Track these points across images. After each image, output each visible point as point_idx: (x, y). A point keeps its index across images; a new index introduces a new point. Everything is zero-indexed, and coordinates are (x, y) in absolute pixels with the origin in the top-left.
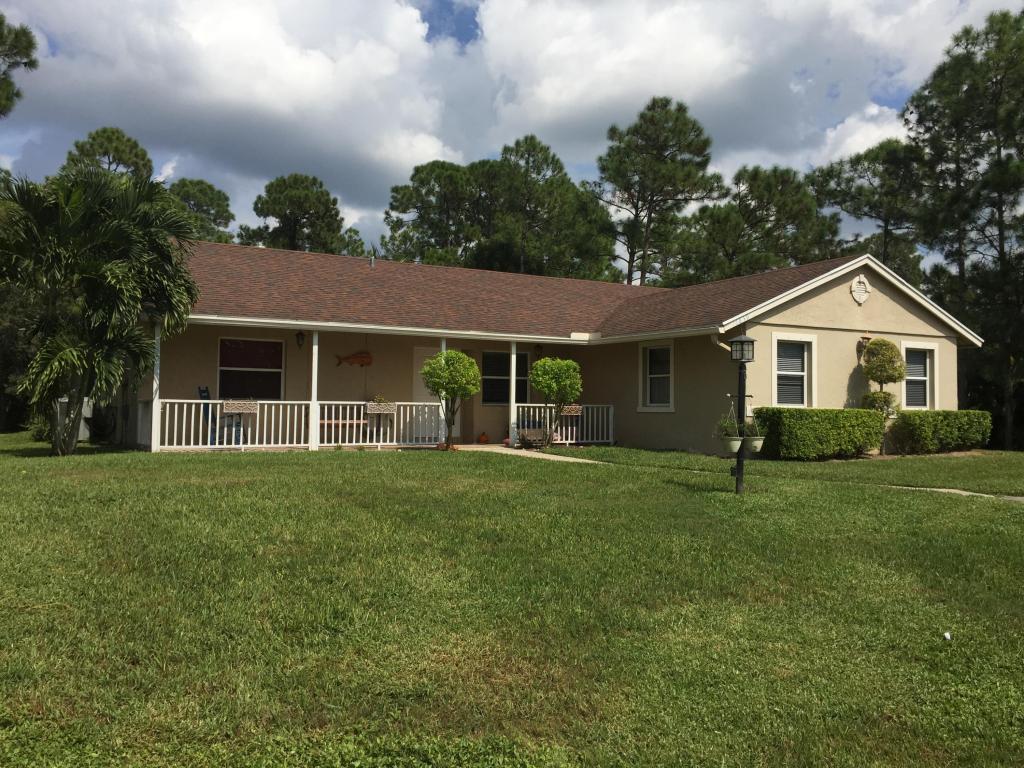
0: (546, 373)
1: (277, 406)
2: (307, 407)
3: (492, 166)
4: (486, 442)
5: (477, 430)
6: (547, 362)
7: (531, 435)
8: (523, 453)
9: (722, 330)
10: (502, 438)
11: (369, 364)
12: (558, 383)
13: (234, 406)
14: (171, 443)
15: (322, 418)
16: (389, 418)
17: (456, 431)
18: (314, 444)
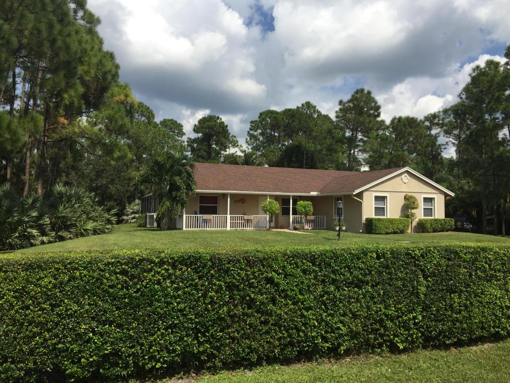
0: (301, 206)
1: (218, 217)
2: (226, 217)
3: (293, 111)
4: (283, 228)
5: (280, 224)
6: (302, 202)
7: (298, 226)
8: (294, 232)
9: (354, 193)
10: (288, 227)
11: (244, 203)
12: (305, 209)
13: (206, 217)
14: (188, 228)
15: (231, 220)
16: (251, 220)
17: (273, 224)
18: (228, 228)
